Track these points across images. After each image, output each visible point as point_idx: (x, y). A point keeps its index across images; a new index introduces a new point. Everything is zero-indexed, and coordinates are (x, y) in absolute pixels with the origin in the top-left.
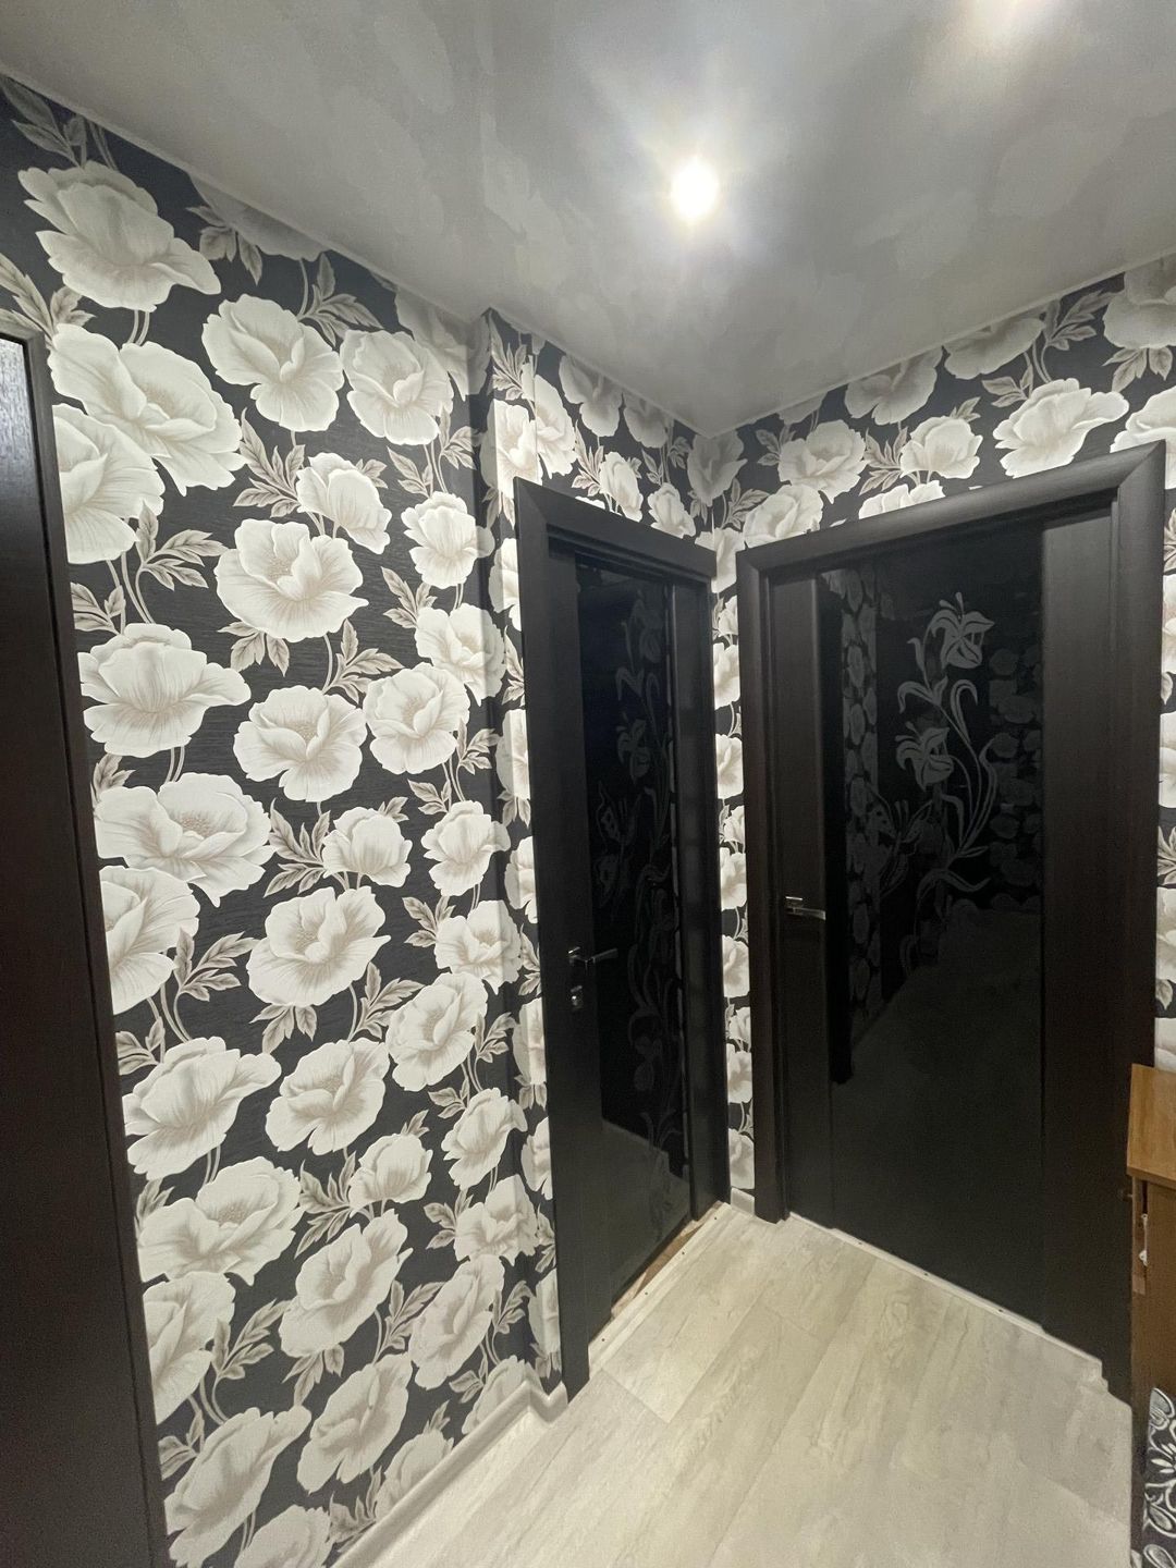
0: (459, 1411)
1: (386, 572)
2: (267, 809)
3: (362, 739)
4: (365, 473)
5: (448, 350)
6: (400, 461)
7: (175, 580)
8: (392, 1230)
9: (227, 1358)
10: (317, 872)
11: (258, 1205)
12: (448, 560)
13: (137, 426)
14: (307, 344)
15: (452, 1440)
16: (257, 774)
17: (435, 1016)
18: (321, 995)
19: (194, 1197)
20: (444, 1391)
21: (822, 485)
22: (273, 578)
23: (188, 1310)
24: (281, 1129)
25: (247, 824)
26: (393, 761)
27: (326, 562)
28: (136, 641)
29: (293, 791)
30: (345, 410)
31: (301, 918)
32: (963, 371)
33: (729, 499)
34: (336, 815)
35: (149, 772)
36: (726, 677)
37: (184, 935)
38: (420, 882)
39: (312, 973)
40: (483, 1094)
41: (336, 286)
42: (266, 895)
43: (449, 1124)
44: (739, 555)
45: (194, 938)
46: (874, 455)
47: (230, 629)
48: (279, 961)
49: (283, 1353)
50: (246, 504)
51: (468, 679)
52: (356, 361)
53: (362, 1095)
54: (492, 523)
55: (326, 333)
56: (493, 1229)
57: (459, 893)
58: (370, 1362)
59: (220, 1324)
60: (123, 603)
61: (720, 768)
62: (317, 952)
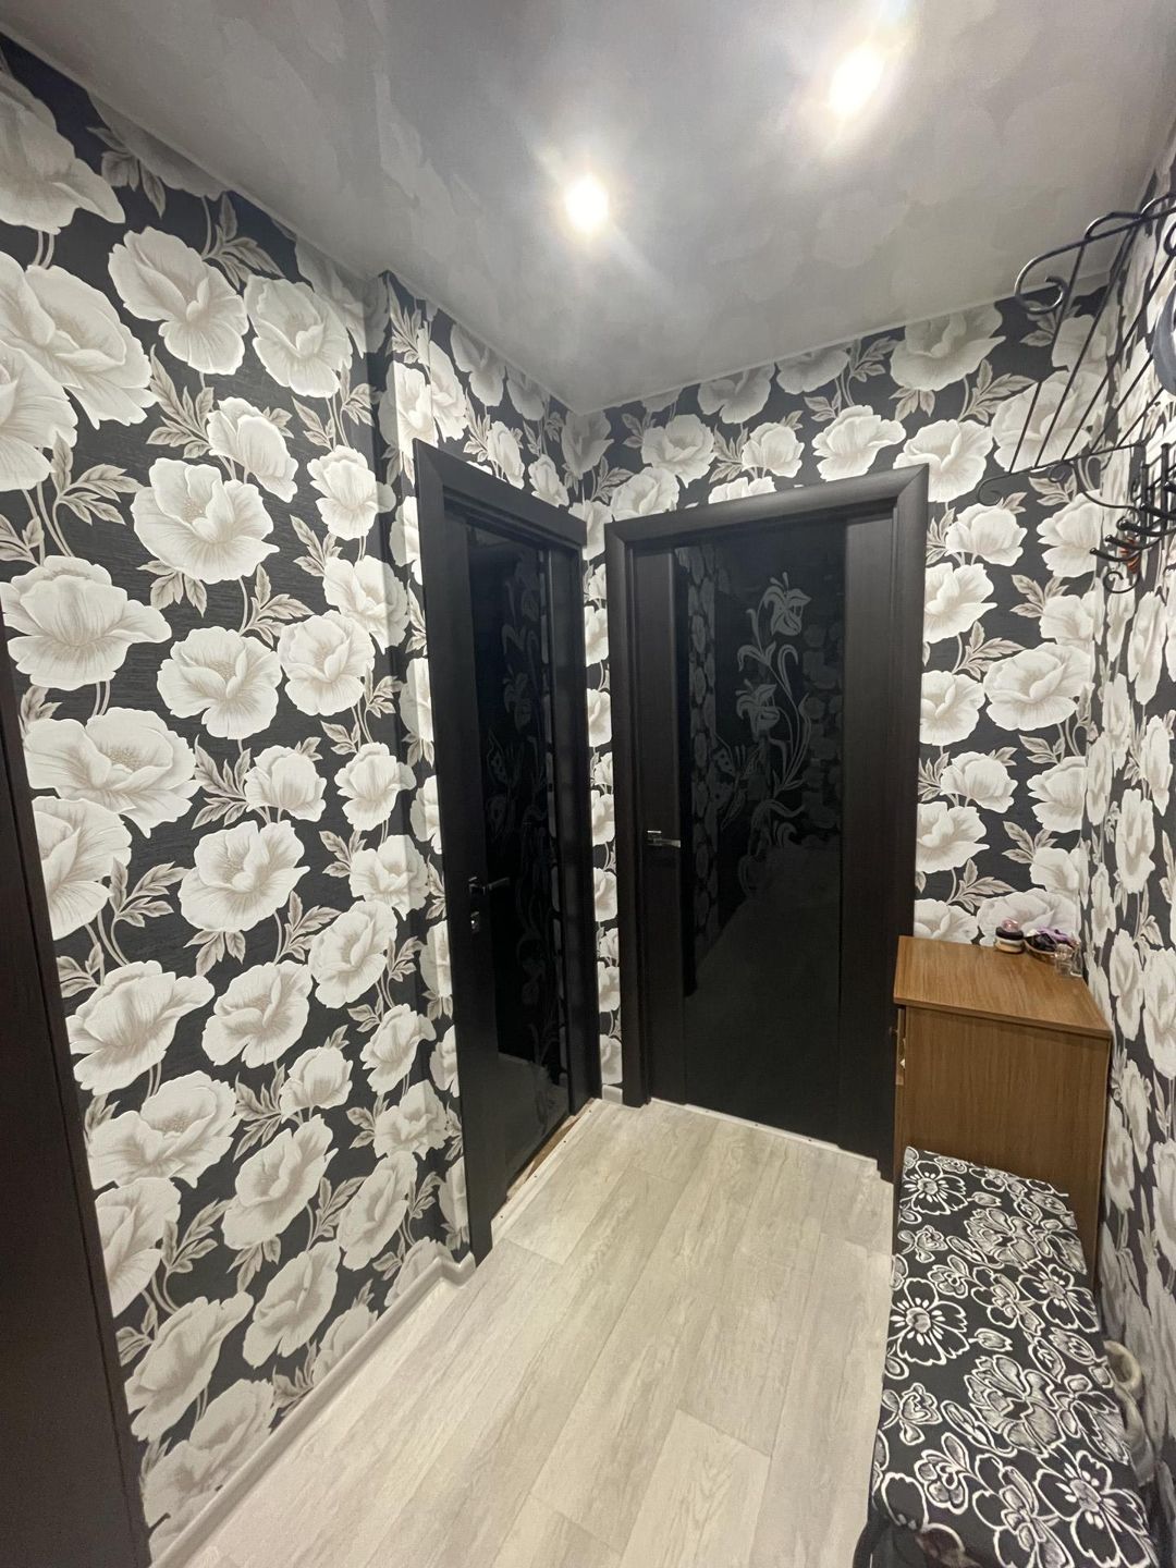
0: (382, 1287)
1: (295, 520)
2: (191, 745)
3: (278, 681)
4: (273, 421)
5: (347, 306)
6: (303, 410)
7: (92, 514)
8: (319, 1132)
9: (175, 1254)
10: (241, 807)
11: (198, 1114)
12: (351, 512)
13: (47, 352)
14: (212, 286)
15: (376, 1312)
16: (181, 712)
17: (351, 940)
18: (249, 921)
19: (139, 1110)
20: (368, 1271)
21: (678, 470)
22: (188, 518)
23: (137, 1213)
24: (217, 1045)
25: (174, 760)
26: (307, 702)
27: (239, 507)
28: (56, 574)
29: (216, 729)
30: (250, 356)
31: (227, 849)
32: (791, 388)
33: (598, 474)
34: (256, 753)
35: (76, 705)
36: (596, 638)
37: (118, 865)
38: (334, 818)
39: (239, 901)
40: (395, 1009)
41: (238, 230)
42: (194, 827)
43: (367, 1037)
44: (607, 527)
45: (128, 867)
46: (721, 449)
47: (148, 567)
48: (209, 889)
49: (227, 1247)
50: (159, 442)
51: (372, 628)
52: (260, 307)
53: (289, 1013)
54: (393, 480)
55: (230, 276)
56: (406, 1128)
57: (370, 828)
58: (303, 1250)
59: (168, 1223)
60: (41, 535)
61: (591, 719)
62: (243, 881)
